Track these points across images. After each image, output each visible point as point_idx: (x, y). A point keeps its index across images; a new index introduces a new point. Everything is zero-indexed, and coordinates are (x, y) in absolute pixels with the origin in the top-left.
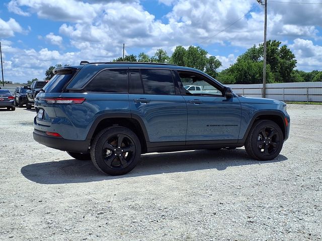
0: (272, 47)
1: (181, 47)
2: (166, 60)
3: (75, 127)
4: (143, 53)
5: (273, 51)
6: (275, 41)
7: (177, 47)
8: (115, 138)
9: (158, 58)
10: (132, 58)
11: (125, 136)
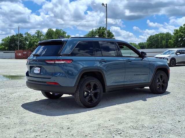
0: (102, 31)
1: (51, 29)
2: (42, 37)
3: (68, 78)
4: (27, 32)
5: (103, 33)
6: (104, 27)
7: (48, 30)
8: (89, 85)
9: (37, 35)
10: (20, 35)
11: (95, 83)
